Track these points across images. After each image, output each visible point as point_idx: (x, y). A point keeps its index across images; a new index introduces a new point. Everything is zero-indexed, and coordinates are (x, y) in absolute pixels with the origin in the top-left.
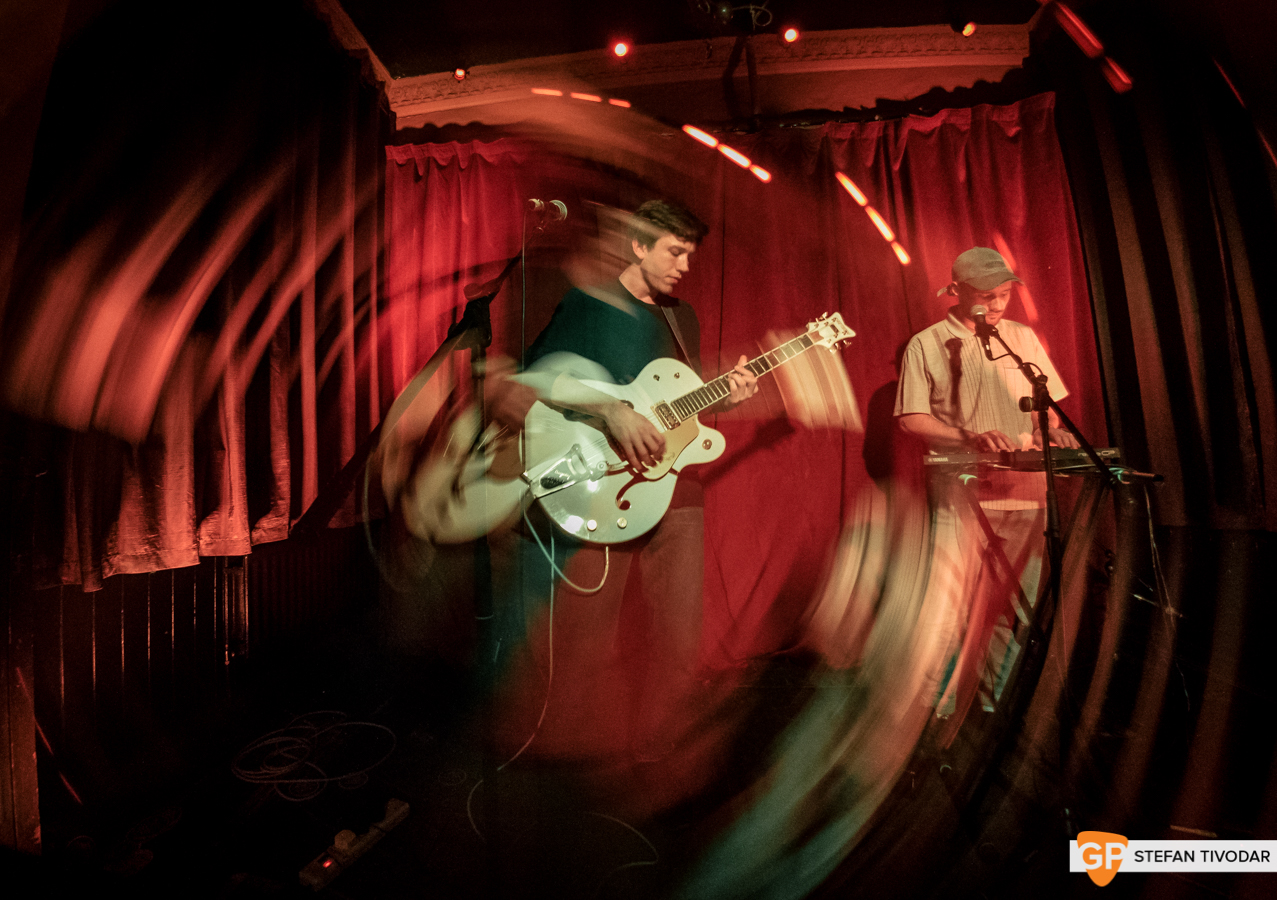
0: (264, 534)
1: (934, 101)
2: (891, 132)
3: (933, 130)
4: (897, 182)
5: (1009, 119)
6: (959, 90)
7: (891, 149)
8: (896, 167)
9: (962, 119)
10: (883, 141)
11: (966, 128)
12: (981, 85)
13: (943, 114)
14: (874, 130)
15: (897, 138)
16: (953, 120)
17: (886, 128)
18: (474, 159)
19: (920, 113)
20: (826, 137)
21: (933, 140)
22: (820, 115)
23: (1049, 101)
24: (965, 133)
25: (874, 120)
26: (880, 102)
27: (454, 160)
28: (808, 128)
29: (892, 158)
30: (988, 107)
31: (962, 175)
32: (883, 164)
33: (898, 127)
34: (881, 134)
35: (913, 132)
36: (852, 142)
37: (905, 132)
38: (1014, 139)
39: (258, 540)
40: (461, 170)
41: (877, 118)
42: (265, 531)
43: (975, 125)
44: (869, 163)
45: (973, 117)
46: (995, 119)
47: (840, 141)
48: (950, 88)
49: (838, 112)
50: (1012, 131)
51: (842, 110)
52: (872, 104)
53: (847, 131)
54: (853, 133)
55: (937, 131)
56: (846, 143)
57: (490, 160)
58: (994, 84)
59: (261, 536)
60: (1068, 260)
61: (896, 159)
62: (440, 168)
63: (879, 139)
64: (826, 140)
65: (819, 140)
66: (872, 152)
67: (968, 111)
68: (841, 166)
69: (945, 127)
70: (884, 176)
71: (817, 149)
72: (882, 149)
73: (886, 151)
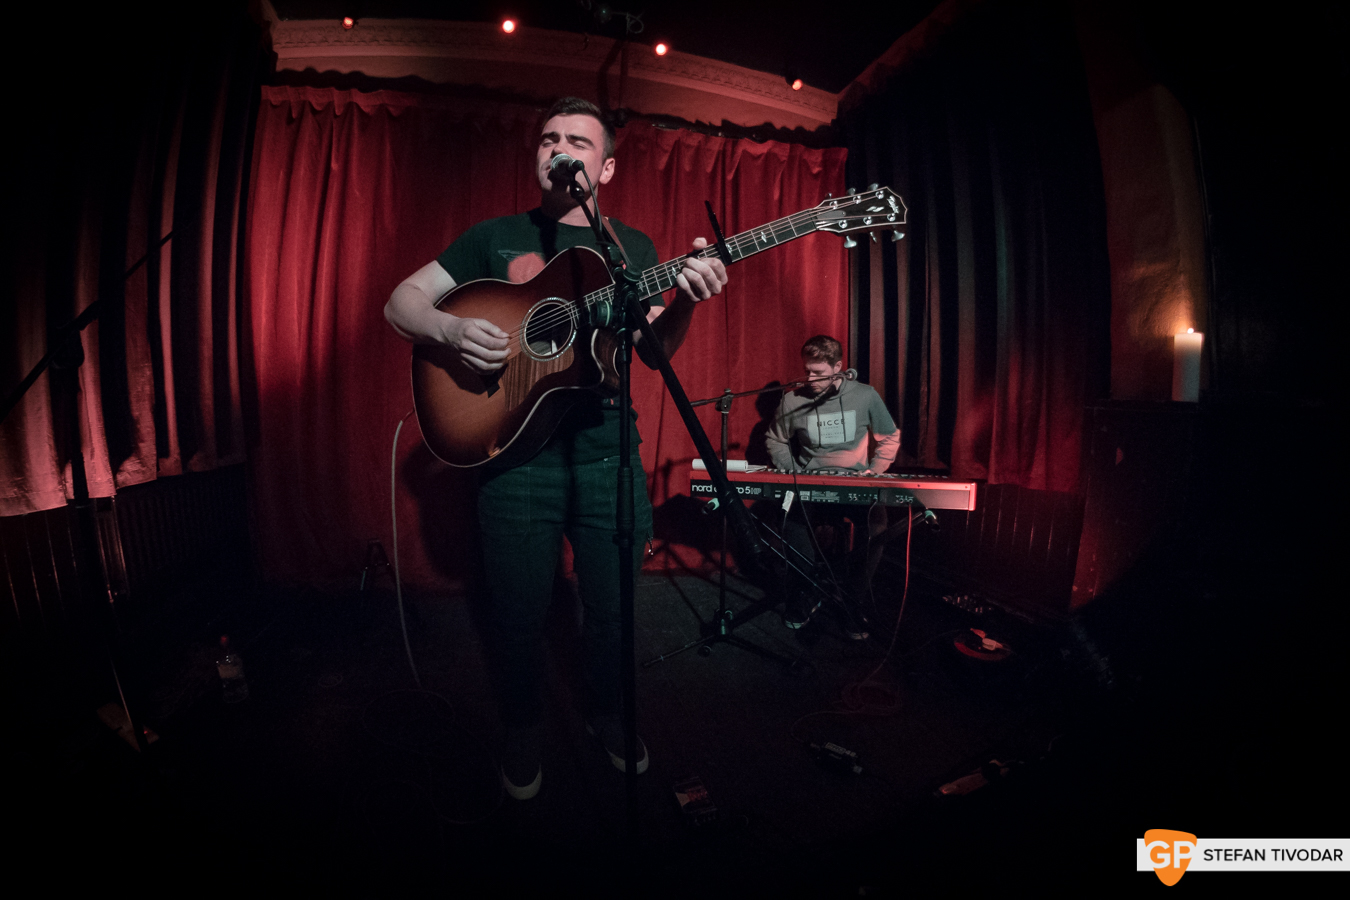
0: (128, 476)
1: (764, 132)
2: (729, 148)
3: (762, 154)
4: (729, 190)
5: (815, 159)
6: (784, 129)
7: (728, 161)
8: (730, 177)
9: (783, 151)
10: (722, 154)
11: (784, 159)
12: (800, 130)
13: (770, 144)
14: (717, 143)
15: (733, 153)
16: (776, 150)
17: (725, 145)
18: (350, 107)
19: (754, 139)
20: (679, 140)
21: (760, 161)
22: (677, 123)
23: (843, 154)
24: (783, 162)
25: (717, 135)
26: (725, 122)
27: (330, 105)
28: (664, 130)
29: (727, 169)
30: (802, 147)
31: (776, 196)
32: (719, 172)
33: (735, 145)
34: (722, 148)
35: (745, 152)
36: (698, 149)
37: (740, 151)
38: (816, 176)
39: (124, 482)
40: (336, 116)
41: (720, 134)
42: (129, 473)
43: (791, 158)
44: (709, 169)
45: (790, 151)
46: (805, 157)
47: (689, 148)
48: (778, 125)
49: (691, 125)
50: (816, 170)
51: (694, 122)
52: (718, 123)
53: (695, 139)
54: (700, 144)
55: (762, 158)
56: (691, 152)
57: (366, 110)
58: (810, 132)
59: (125, 478)
60: (838, 274)
61: (730, 171)
62: (314, 112)
63: (719, 152)
64: (678, 146)
65: (672, 142)
66: (712, 161)
67: (787, 146)
68: (687, 168)
69: (769, 156)
70: (719, 181)
71: (670, 149)
72: (720, 158)
73: (724, 163)
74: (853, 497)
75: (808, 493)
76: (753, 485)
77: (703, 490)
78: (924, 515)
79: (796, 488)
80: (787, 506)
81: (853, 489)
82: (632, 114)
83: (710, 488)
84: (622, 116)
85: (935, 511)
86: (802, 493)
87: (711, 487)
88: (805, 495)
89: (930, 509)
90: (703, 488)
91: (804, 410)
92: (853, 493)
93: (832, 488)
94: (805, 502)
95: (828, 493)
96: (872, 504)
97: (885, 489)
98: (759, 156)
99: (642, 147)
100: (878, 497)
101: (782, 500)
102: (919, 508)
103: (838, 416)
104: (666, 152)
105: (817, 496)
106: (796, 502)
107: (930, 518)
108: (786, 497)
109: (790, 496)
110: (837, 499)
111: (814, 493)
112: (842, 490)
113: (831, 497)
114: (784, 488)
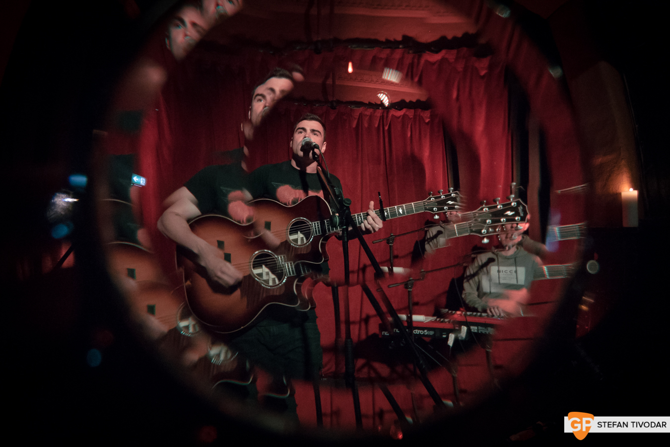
1: (402, 105)
2: (385, 115)
3: (401, 116)
4: (386, 134)
5: (426, 115)
6: (411, 102)
7: (385, 121)
8: (386, 128)
9: (411, 113)
10: (382, 118)
11: (411, 117)
12: (418, 101)
13: (404, 111)
14: (379, 112)
15: (387, 117)
16: (407, 113)
17: (383, 113)
19: (396, 109)
20: (362, 113)
21: (400, 119)
22: (360, 104)
24: (411, 119)
25: (379, 109)
28: (355, 108)
29: (385, 124)
30: (420, 110)
31: (409, 134)
32: (381, 126)
33: (387, 113)
34: (381, 115)
35: (393, 116)
37: (390, 116)
38: (428, 123)
43: (415, 116)
44: (376, 126)
45: (414, 113)
46: (422, 114)
47: (367, 115)
48: (407, 101)
49: (366, 104)
50: (427, 120)
51: (367, 103)
53: (369, 112)
54: (371, 113)
56: (368, 117)
58: (423, 101)
61: (387, 125)
63: (380, 117)
64: (361, 115)
65: (358, 114)
66: (377, 123)
67: (413, 111)
68: (366, 125)
69: (404, 116)
70: (381, 131)
71: (357, 117)
72: (381, 121)
73: (383, 121)
79: (468, 324)
82: (339, 102)
84: (335, 104)
86: (472, 327)
98: (399, 117)
99: (345, 117)
103: (512, 268)
104: (355, 119)
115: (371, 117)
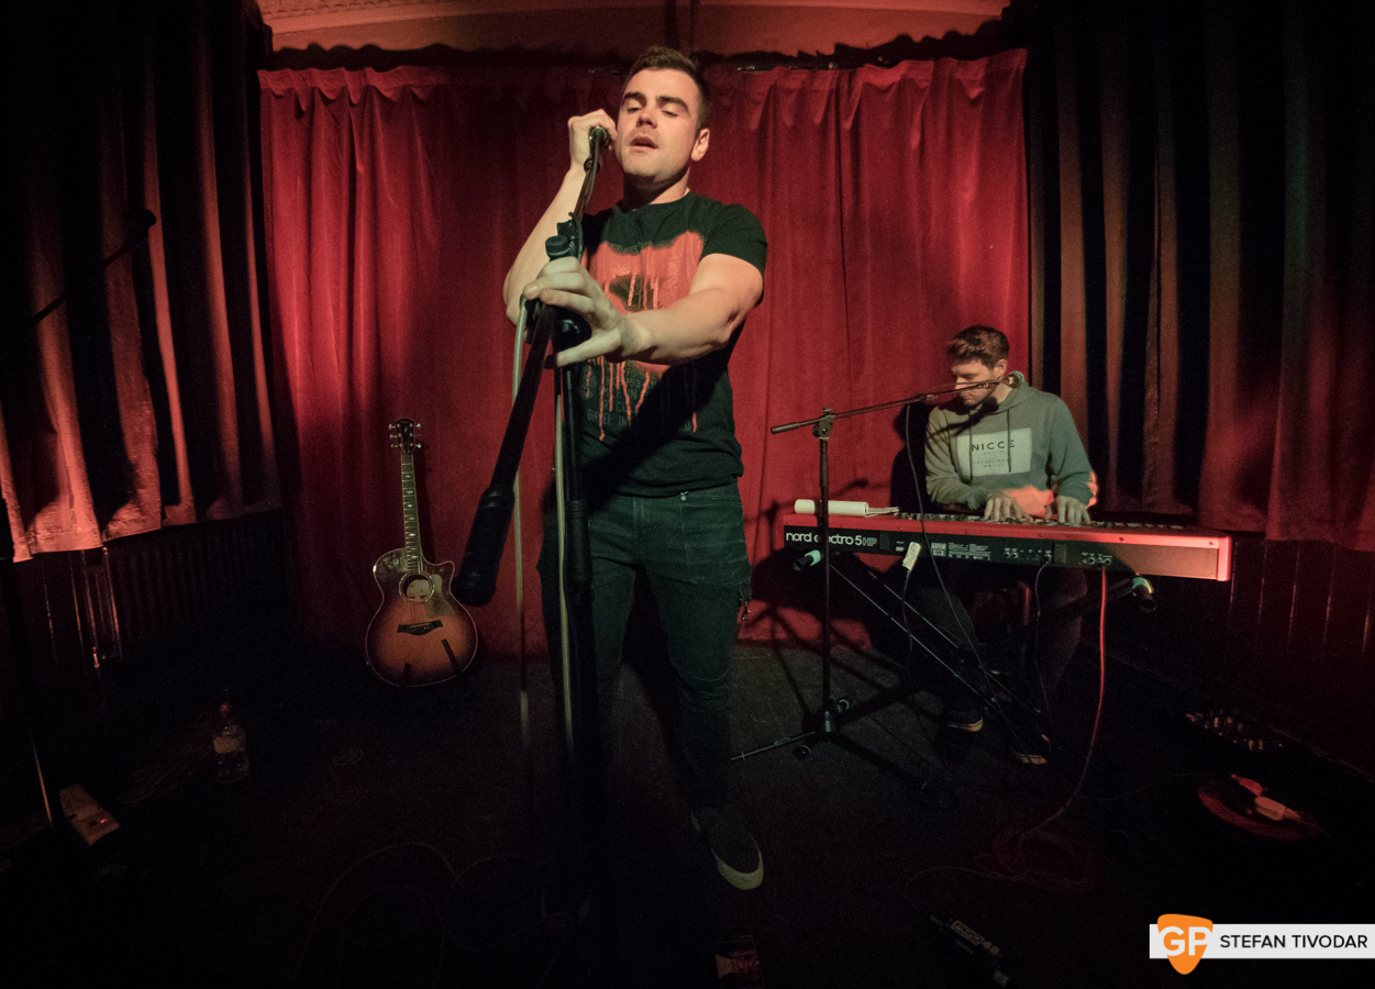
0: (124, 526)
1: (896, 50)
2: (845, 85)
3: (891, 86)
4: (846, 144)
5: (974, 75)
6: (927, 40)
7: (843, 102)
8: (847, 125)
9: (923, 74)
10: (836, 94)
11: (925, 84)
12: (951, 36)
13: (903, 66)
14: (827, 80)
15: (850, 91)
16: (913, 75)
17: (839, 78)
19: (879, 64)
20: (775, 85)
21: (888, 97)
22: (771, 59)
23: (1019, 59)
24: (924, 90)
25: (828, 69)
26: (839, 47)
28: (756, 73)
29: (843, 116)
30: (953, 61)
31: (916, 142)
32: (833, 120)
33: (852, 76)
34: (834, 87)
35: (868, 86)
36: (801, 92)
37: (859, 85)
38: (975, 101)
39: (117, 533)
41: (831, 66)
42: (125, 522)
43: (936, 81)
44: (818, 120)
45: (935, 71)
46: (958, 75)
47: (790, 91)
48: (918, 35)
49: (791, 57)
50: (975, 93)
51: (795, 54)
52: (829, 50)
53: (797, 79)
54: (803, 82)
55: (894, 87)
56: (794, 95)
58: (967, 36)
59: (122, 529)
60: (1011, 240)
61: (848, 115)
63: (831, 92)
64: (773, 89)
65: (764, 89)
66: (822, 110)
67: (929, 65)
68: (788, 121)
69: (904, 84)
70: (832, 135)
71: (762, 99)
72: (833, 103)
73: (837, 106)
74: (1012, 553)
75: (944, 546)
76: (866, 533)
77: (800, 539)
78: (1131, 584)
79: (925, 539)
80: (909, 563)
81: (1012, 542)
82: (711, 58)
83: (809, 538)
85: (1152, 579)
86: (934, 546)
87: (810, 535)
88: (938, 549)
89: (1146, 577)
90: (800, 536)
91: (952, 432)
92: (1011, 547)
93: (979, 540)
94: (938, 559)
95: (973, 547)
96: (1042, 563)
97: (1062, 542)
98: (887, 90)
99: (726, 101)
100: (1052, 554)
101: (904, 554)
102: (1121, 573)
103: (1003, 436)
104: (757, 103)
105: (957, 551)
106: (924, 558)
107: (1141, 589)
108: (909, 551)
109: (915, 549)
110: (987, 554)
111: (952, 546)
112: (995, 543)
113: (977, 552)
114: (907, 538)
115: (803, 95)
